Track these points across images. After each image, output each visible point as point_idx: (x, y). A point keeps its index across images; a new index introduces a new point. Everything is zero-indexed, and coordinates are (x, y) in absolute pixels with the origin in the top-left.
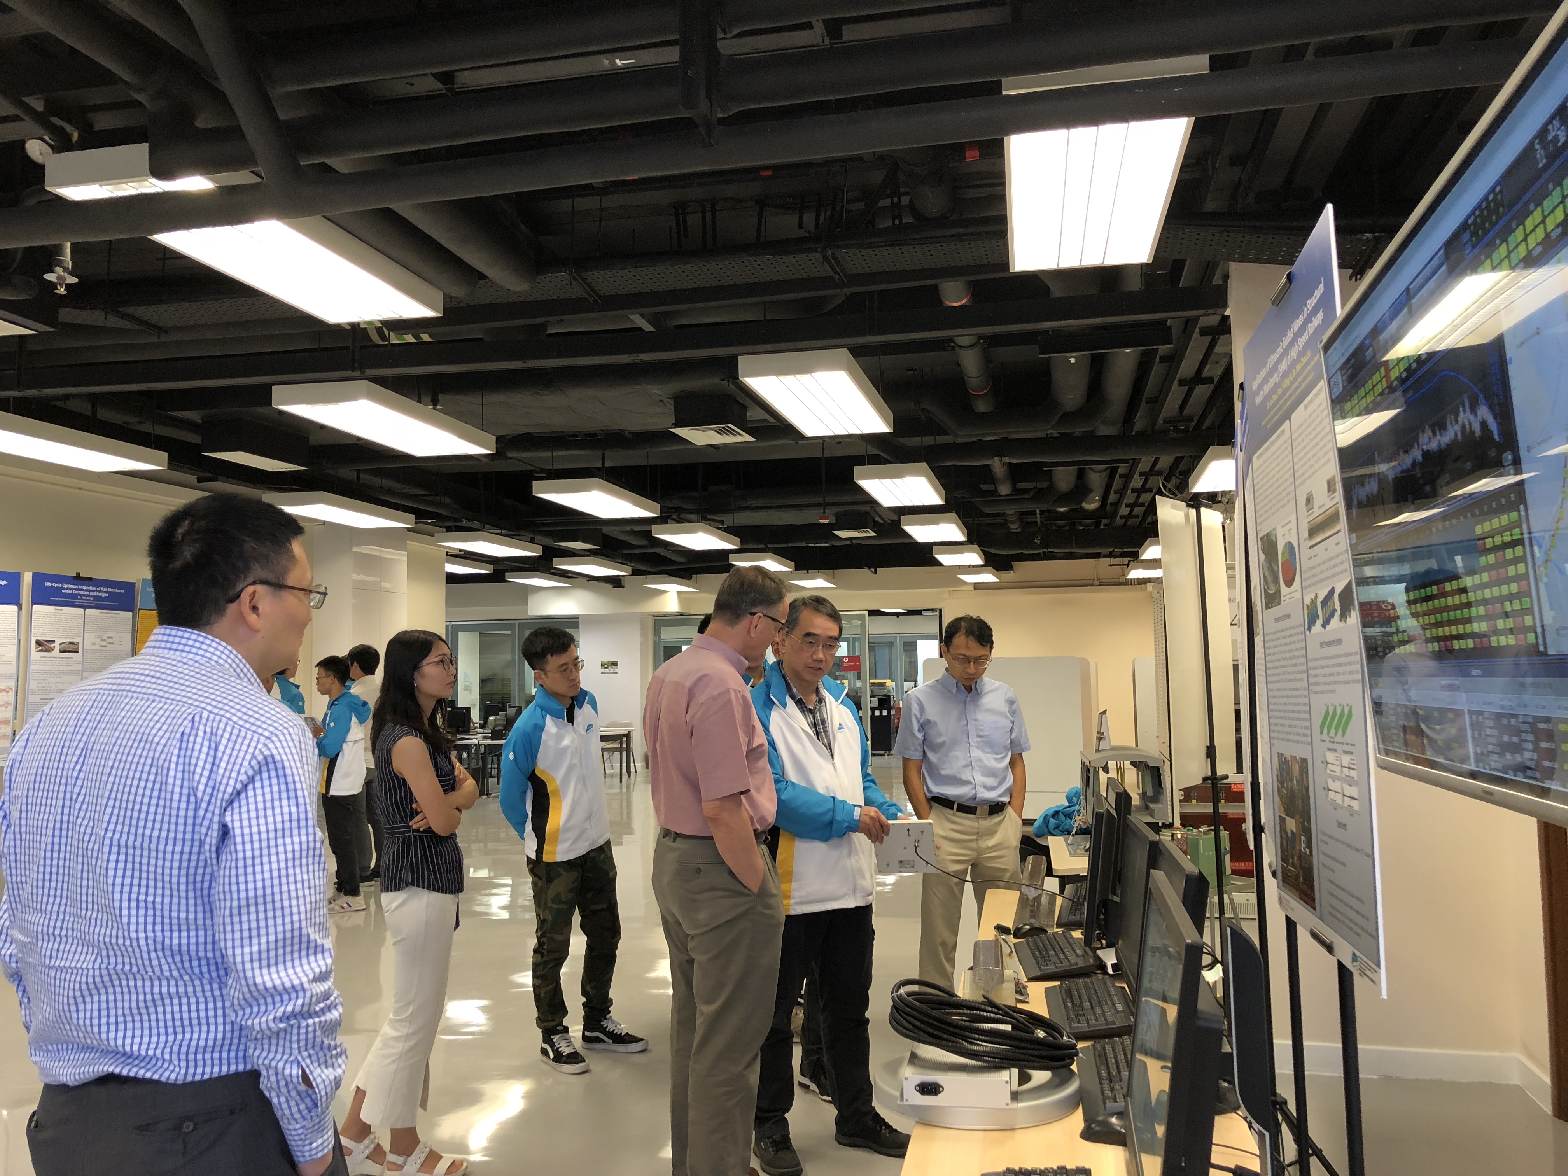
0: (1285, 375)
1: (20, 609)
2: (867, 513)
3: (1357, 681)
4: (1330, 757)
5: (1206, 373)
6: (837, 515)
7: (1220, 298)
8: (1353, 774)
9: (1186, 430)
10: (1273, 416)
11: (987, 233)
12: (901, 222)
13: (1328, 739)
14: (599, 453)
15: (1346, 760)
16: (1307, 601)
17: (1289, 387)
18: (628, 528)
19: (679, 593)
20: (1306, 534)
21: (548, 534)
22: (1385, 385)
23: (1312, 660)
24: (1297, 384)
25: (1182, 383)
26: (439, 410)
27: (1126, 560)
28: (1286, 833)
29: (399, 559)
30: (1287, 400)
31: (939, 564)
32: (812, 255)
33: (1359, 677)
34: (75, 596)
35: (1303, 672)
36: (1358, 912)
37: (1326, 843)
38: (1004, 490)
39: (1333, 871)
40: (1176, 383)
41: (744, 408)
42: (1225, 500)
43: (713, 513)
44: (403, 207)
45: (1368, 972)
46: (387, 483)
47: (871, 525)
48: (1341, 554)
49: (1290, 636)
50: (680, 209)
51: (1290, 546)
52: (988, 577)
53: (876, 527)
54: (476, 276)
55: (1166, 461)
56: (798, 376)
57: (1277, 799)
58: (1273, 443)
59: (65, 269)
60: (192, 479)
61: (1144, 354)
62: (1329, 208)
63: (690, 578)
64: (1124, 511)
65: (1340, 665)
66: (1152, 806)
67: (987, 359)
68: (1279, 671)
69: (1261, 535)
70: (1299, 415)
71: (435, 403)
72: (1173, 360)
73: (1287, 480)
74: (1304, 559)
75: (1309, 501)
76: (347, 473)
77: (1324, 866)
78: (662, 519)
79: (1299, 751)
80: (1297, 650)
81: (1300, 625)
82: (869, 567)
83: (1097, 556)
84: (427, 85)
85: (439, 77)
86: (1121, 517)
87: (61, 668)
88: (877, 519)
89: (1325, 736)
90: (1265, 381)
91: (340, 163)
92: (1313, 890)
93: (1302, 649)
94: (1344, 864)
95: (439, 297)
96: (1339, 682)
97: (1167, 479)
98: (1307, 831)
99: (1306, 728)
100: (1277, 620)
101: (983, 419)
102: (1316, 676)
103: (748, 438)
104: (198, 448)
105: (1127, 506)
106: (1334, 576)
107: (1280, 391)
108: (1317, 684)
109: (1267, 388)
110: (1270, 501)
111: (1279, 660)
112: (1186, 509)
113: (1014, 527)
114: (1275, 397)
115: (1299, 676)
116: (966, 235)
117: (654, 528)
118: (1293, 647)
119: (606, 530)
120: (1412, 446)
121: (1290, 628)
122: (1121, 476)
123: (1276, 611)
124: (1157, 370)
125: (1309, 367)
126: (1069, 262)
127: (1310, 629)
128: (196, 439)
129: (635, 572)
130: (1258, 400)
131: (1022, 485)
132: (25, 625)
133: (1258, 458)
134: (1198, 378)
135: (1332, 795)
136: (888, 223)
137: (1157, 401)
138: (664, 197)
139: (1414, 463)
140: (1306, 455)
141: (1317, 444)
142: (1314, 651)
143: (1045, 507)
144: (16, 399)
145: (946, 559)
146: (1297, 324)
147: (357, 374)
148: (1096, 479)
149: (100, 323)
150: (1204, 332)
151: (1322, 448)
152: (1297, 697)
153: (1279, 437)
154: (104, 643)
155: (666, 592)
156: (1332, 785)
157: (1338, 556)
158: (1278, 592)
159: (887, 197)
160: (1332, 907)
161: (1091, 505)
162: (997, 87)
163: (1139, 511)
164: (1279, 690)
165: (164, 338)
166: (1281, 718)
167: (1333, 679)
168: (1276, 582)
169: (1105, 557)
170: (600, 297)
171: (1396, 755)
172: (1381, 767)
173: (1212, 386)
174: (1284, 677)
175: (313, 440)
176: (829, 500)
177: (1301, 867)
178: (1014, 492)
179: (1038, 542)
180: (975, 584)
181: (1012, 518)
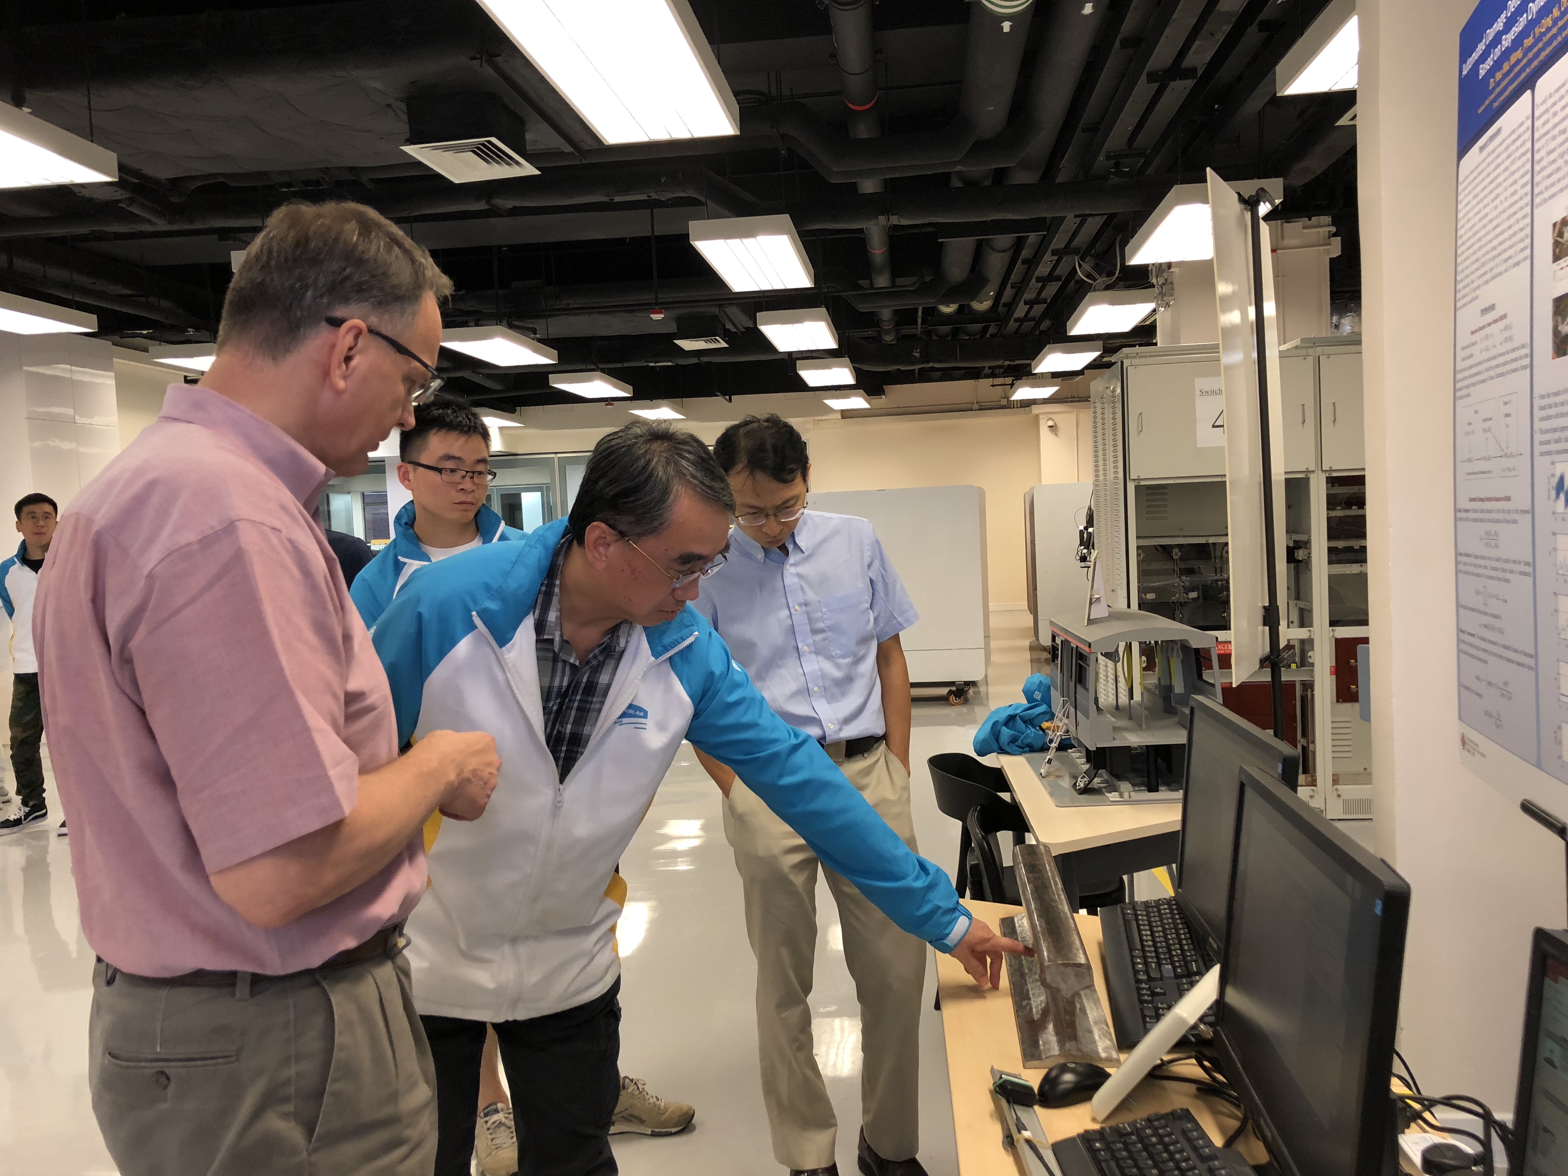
2: (715, 317)
6: (679, 320)
19: (501, 429)
27: (1009, 380)
29: (98, 381)
31: (801, 386)
42: (1161, 281)
43: (520, 317)
47: (721, 333)
52: (858, 402)
53: (727, 335)
63: (513, 410)
82: (724, 395)
83: (977, 375)
88: (729, 326)
97: (1082, 259)
101: (863, 149)
103: (527, 169)
105: (1026, 303)
113: (888, 338)
131: (900, 281)
137: (1100, 128)
143: (929, 305)
145: (812, 376)
148: (995, 263)
161: (982, 306)
163: (1038, 309)
169: (987, 376)
178: (894, 285)
179: (918, 355)
180: (842, 411)
181: (887, 326)
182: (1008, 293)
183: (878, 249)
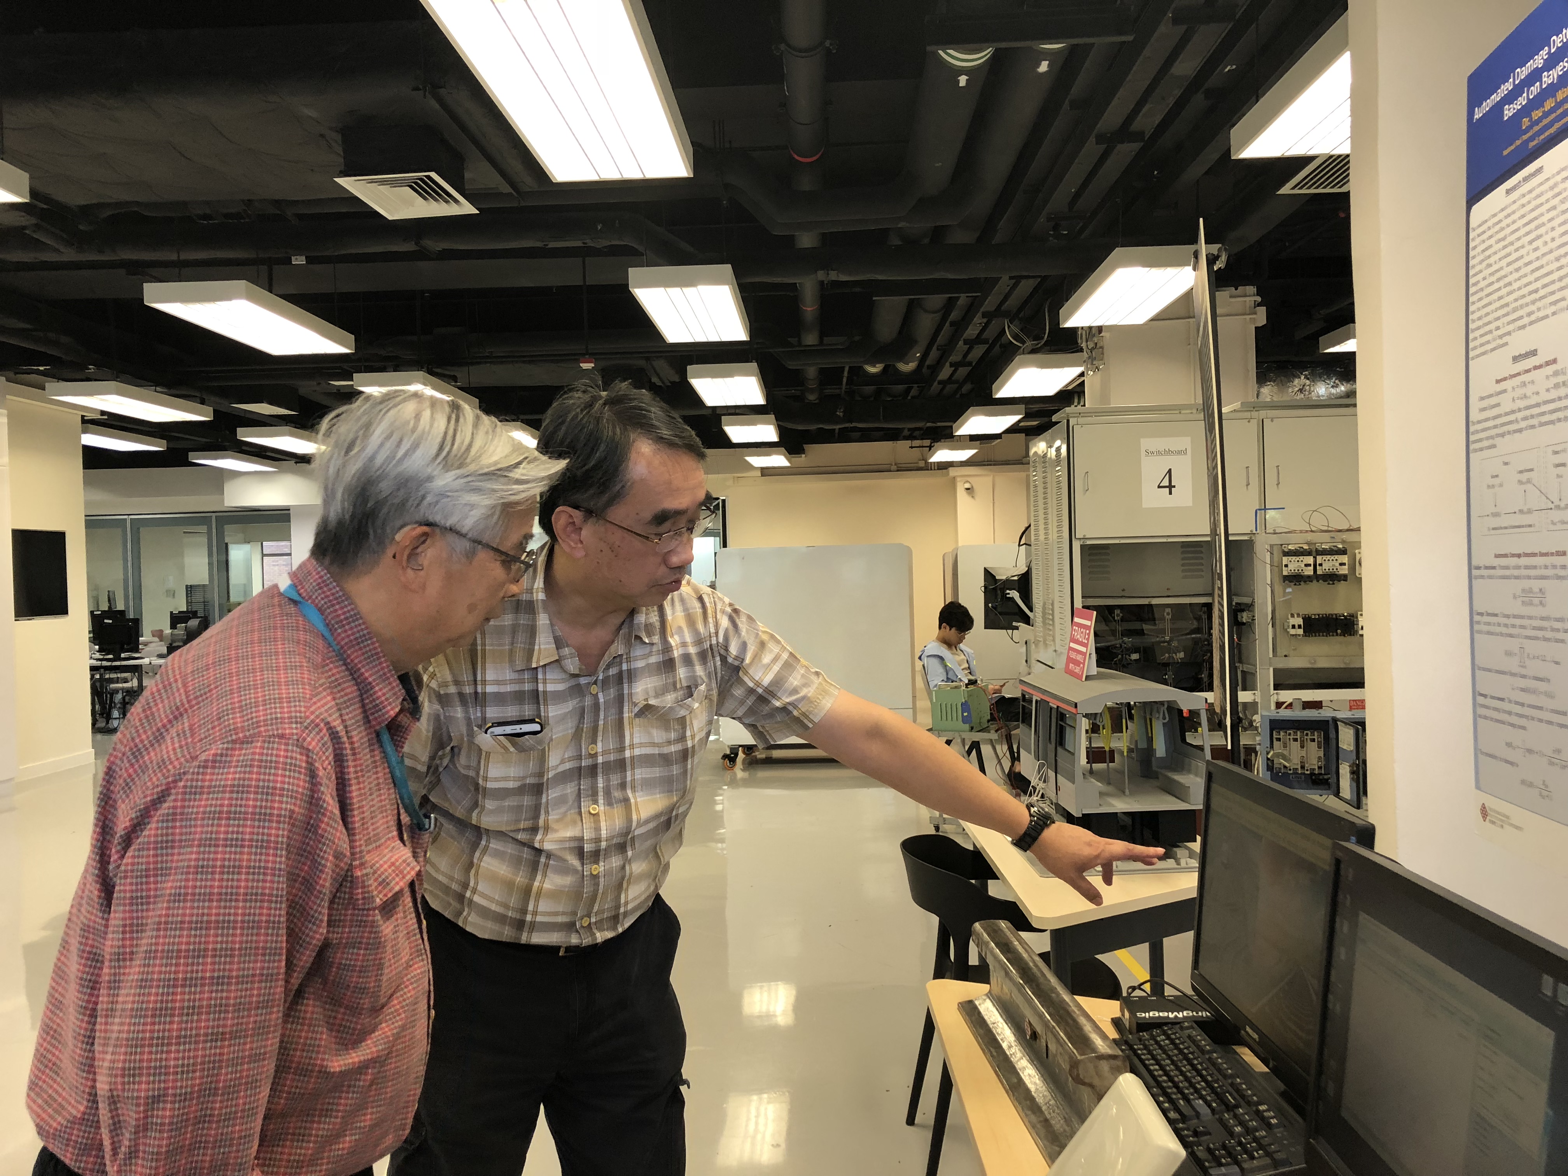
2: (641, 369)
21: (216, 389)
27: (927, 442)
38: (810, 339)
40: (1091, 140)
43: (441, 364)
52: (779, 460)
78: (361, 361)
83: (896, 437)
86: (940, 383)
101: (804, 201)
103: (467, 207)
105: (950, 366)
113: (812, 397)
117: (357, 377)
119: (302, 389)
124: (1063, 122)
143: (856, 364)
145: (737, 433)
148: (925, 323)
161: (907, 367)
169: (906, 438)
178: (821, 342)
179: (840, 414)
180: (762, 469)
181: (812, 385)
183: (810, 307)
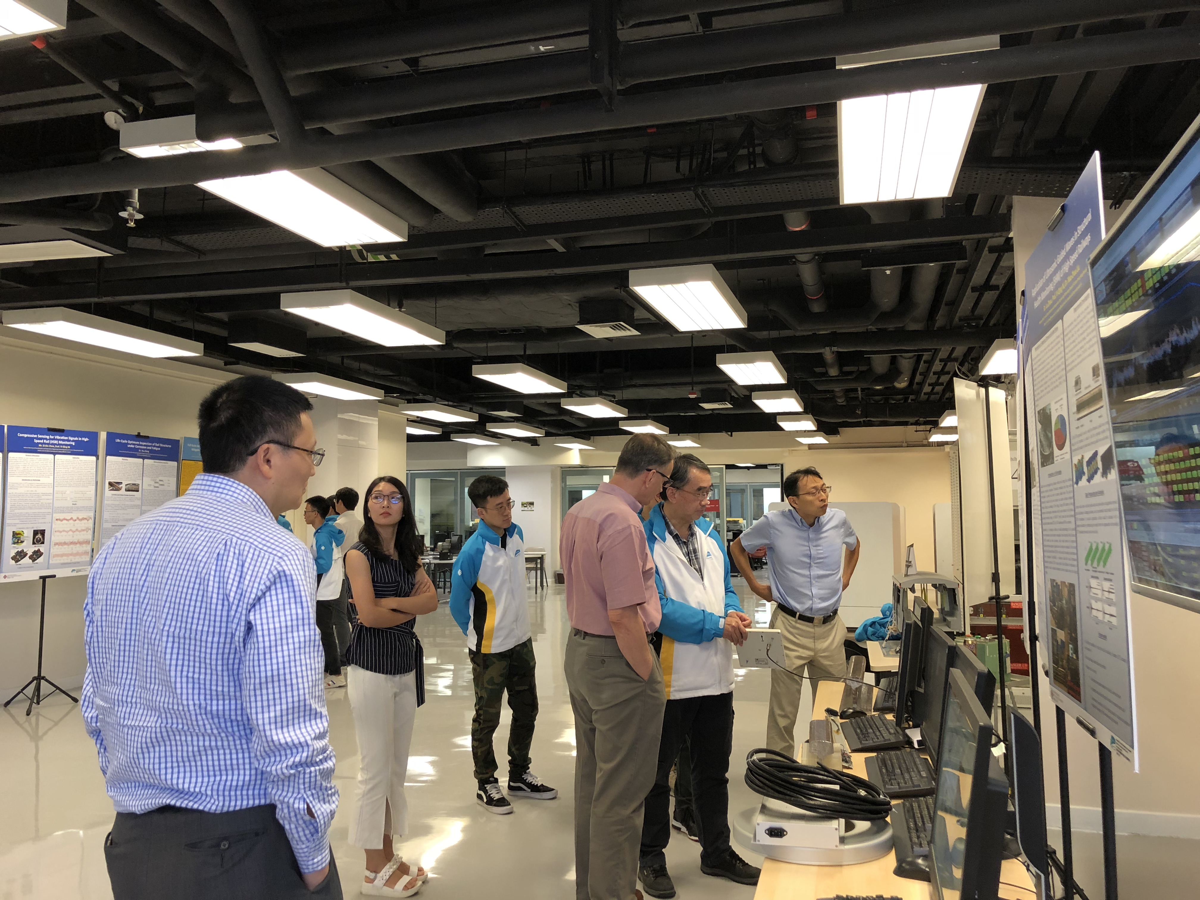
0: (1059, 284)
1: (98, 459)
2: (725, 390)
3: (1116, 524)
4: (1094, 583)
5: (993, 281)
6: (702, 391)
7: (1005, 224)
8: (1112, 596)
9: (977, 326)
10: (1048, 317)
11: (823, 175)
12: (755, 166)
13: (1091, 568)
14: (521, 344)
15: (1107, 585)
16: (1075, 461)
17: (1062, 294)
18: (543, 401)
19: (580, 450)
20: (1074, 409)
21: (483, 405)
22: (1141, 294)
23: (1078, 507)
24: (1068, 291)
25: (974, 289)
26: (404, 312)
27: (928, 427)
28: (1057, 642)
29: (372, 423)
30: (1060, 304)
31: (781, 429)
32: (686, 193)
33: (1118, 520)
34: (137, 450)
35: (1071, 516)
36: (1116, 705)
37: (1089, 649)
38: (833, 372)
39: (1095, 672)
40: (969, 290)
41: (633, 309)
42: (1007, 381)
43: (607, 390)
44: (381, 160)
45: (1124, 752)
46: (364, 366)
47: (729, 399)
48: (1103, 425)
49: (1061, 488)
50: (586, 159)
51: (1061, 418)
52: (820, 440)
53: (732, 400)
54: (432, 211)
55: (960, 350)
56: (675, 285)
57: (1050, 615)
58: (1048, 337)
59: (134, 209)
60: (221, 363)
61: (944, 266)
62: (1097, 154)
63: (589, 439)
64: (927, 389)
65: (1101, 511)
66: (949, 618)
67: (821, 271)
68: (1052, 515)
69: (1038, 409)
70: (1069, 316)
71: (400, 306)
72: (967, 272)
73: (1059, 366)
74: (1073, 429)
75: (1077, 382)
76: (334, 358)
77: (1088, 668)
78: (569, 395)
79: (1069, 578)
80: (1066, 499)
81: (1069, 480)
82: (727, 432)
83: (905, 424)
84: (398, 67)
85: (406, 61)
86: (925, 394)
87: (127, 503)
88: (733, 394)
89: (1089, 567)
90: (1043, 289)
91: (335, 128)
92: (1079, 686)
93: (1070, 498)
94: (1104, 667)
95: (405, 227)
96: (1100, 525)
97: (962, 364)
98: (1074, 640)
99: (1074, 560)
100: (1051, 475)
101: (818, 318)
102: (1082, 519)
103: (635, 332)
104: (226, 340)
105: (929, 385)
106: (1097, 442)
107: (1054, 297)
108: (1083, 526)
109: (1044, 295)
110: (1046, 383)
111: (1051, 507)
112: (977, 388)
113: (841, 401)
114: (1050, 302)
115: (1067, 519)
116: (807, 176)
117: (563, 401)
118: (1063, 496)
119: (526, 402)
120: (1163, 341)
121: (1061, 482)
122: (925, 362)
123: (1050, 469)
124: (954, 280)
125: (1079, 279)
126: (887, 196)
127: (1077, 483)
128: (224, 333)
129: (548, 434)
130: (1036, 304)
131: (846, 369)
132: (101, 470)
133: (1036, 349)
134: (987, 286)
135: (1094, 612)
136: (744, 167)
137: (954, 304)
138: (574, 150)
139: (1165, 354)
140: (1075, 347)
141: (1084, 339)
142: (1081, 500)
143: (865, 386)
144: (96, 304)
145: (787, 426)
146: (1069, 245)
147: (344, 284)
148: (906, 364)
149: (158, 247)
150: (992, 250)
151: (1088, 342)
152: (1066, 535)
153: (1053, 332)
154: (157, 485)
155: (571, 449)
156: (1095, 605)
157: (1100, 426)
158: (1052, 453)
159: (744, 148)
160: (1094, 699)
161: (901, 384)
162: (832, 63)
163: (939, 389)
164: (1051, 530)
165: (203, 258)
166: (1053, 552)
167: (1095, 522)
168: (1050, 446)
169: (912, 424)
170: (524, 225)
171: (1148, 582)
172: (1135, 592)
173: (998, 292)
174: (1056, 520)
175: (310, 334)
176: (696, 379)
177: (1069, 669)
178: (842, 373)
179: (860, 413)
180: (809, 445)
181: (839, 394)
182: (918, 378)
